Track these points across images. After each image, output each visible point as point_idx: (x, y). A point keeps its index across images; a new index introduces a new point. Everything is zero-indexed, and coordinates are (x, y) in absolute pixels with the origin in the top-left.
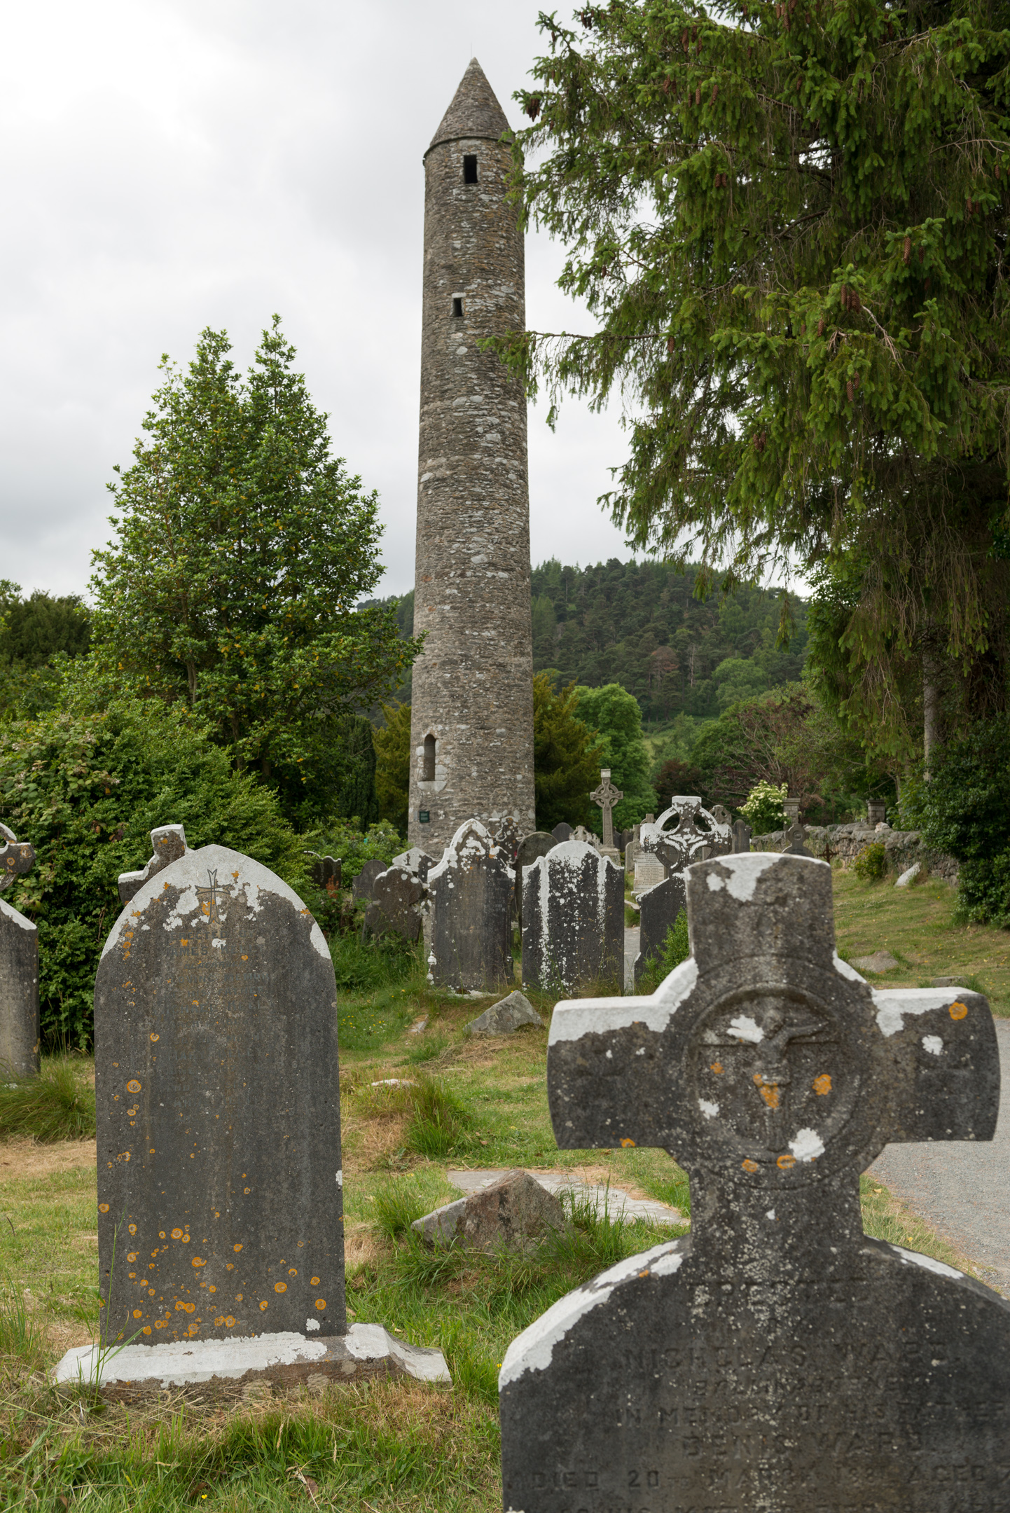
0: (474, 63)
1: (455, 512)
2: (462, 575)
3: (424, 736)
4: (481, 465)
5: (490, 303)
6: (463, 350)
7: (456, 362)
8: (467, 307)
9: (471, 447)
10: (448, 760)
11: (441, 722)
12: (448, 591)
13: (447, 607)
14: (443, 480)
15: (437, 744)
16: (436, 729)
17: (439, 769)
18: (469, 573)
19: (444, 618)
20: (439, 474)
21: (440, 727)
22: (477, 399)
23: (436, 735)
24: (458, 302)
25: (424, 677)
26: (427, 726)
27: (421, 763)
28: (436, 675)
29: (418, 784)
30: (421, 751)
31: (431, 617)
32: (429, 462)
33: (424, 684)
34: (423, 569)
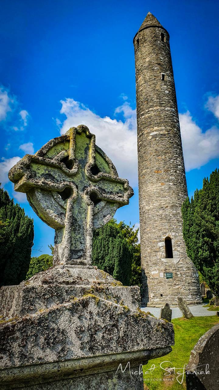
1: (170, 147)
2: (176, 172)
3: (164, 238)
6: (167, 92)
7: (166, 95)
8: (167, 78)
9: (174, 126)
10: (179, 249)
11: (174, 231)
12: (171, 178)
13: (171, 184)
14: (164, 135)
15: (173, 241)
16: (171, 235)
17: (175, 253)
18: (178, 172)
19: (170, 188)
21: (174, 234)
23: (171, 237)
24: (163, 76)
25: (161, 212)
26: (166, 233)
27: (163, 249)
28: (169, 211)
29: (162, 260)
30: (163, 244)
31: (163, 187)
32: (156, 128)
33: (162, 215)
34: (155, 168)
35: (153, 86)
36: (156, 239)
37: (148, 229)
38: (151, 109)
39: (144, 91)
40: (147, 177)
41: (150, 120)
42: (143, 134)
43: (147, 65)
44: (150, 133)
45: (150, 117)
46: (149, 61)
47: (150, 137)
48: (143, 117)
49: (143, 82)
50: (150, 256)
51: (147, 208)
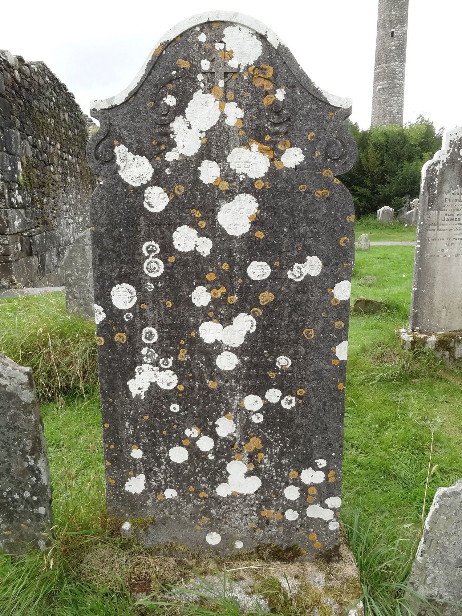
1: (389, 98)
4: (397, 84)
5: (402, 32)
6: (394, 48)
7: (391, 51)
8: (395, 34)
9: (395, 78)
14: (385, 88)
20: (384, 86)
22: (397, 63)
24: (393, 33)
32: (381, 83)
35: (383, 44)
38: (380, 66)
41: (378, 76)
43: (382, 22)
44: (377, 86)
45: (378, 73)
46: (383, 19)
47: (377, 90)
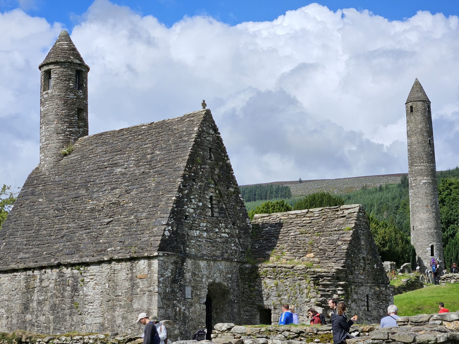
0: (417, 79)
2: (436, 207)
3: (430, 245)
11: (435, 242)
12: (434, 210)
13: (434, 214)
15: (435, 247)
17: (435, 253)
19: (433, 217)
20: (429, 181)
23: (434, 245)
25: (429, 230)
26: (431, 243)
27: (430, 252)
28: (432, 231)
29: (429, 257)
30: (430, 249)
31: (430, 216)
32: (425, 178)
33: (429, 232)
34: (425, 204)
35: (424, 147)
36: (426, 246)
37: (421, 240)
38: (422, 164)
39: (417, 150)
40: (420, 209)
41: (421, 172)
42: (416, 179)
43: (419, 130)
44: (422, 180)
45: (422, 170)
46: (420, 128)
47: (422, 183)
48: (416, 168)
49: (416, 142)
50: (421, 255)
51: (420, 227)
